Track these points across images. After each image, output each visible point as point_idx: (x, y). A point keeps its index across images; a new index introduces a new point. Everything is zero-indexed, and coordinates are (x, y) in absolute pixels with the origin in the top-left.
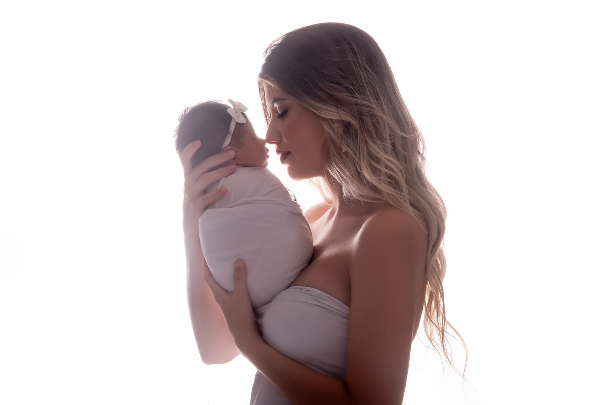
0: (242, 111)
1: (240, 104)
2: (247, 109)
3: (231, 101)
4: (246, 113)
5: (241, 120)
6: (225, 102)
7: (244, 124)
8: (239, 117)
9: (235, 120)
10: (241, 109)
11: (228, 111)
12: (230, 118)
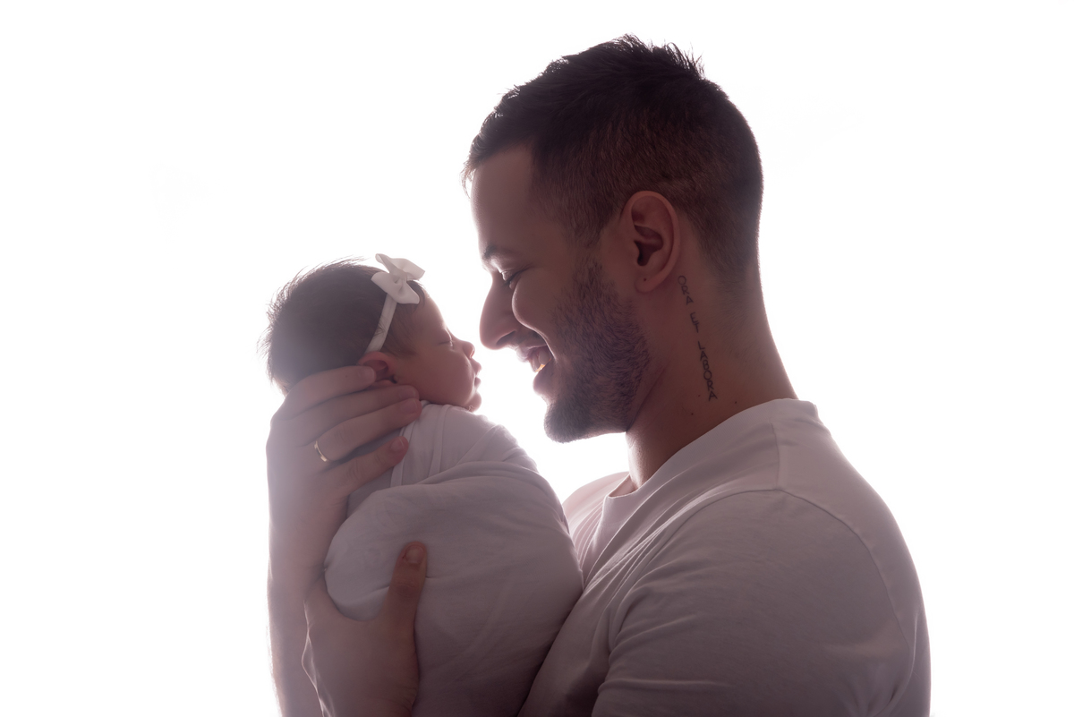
0: (409, 279)
1: (404, 262)
2: (420, 272)
3: (383, 259)
4: (421, 282)
5: (410, 297)
6: (371, 262)
7: (415, 306)
8: (401, 290)
9: (392, 299)
10: (407, 274)
11: (375, 278)
12: (381, 296)
